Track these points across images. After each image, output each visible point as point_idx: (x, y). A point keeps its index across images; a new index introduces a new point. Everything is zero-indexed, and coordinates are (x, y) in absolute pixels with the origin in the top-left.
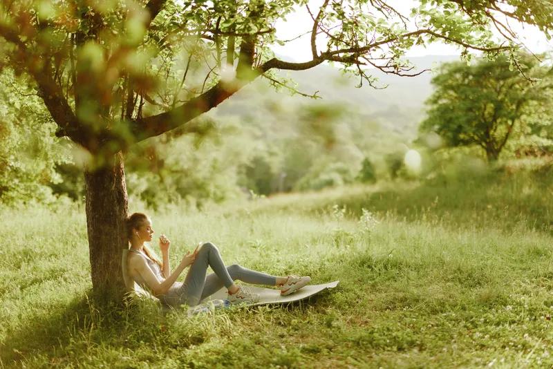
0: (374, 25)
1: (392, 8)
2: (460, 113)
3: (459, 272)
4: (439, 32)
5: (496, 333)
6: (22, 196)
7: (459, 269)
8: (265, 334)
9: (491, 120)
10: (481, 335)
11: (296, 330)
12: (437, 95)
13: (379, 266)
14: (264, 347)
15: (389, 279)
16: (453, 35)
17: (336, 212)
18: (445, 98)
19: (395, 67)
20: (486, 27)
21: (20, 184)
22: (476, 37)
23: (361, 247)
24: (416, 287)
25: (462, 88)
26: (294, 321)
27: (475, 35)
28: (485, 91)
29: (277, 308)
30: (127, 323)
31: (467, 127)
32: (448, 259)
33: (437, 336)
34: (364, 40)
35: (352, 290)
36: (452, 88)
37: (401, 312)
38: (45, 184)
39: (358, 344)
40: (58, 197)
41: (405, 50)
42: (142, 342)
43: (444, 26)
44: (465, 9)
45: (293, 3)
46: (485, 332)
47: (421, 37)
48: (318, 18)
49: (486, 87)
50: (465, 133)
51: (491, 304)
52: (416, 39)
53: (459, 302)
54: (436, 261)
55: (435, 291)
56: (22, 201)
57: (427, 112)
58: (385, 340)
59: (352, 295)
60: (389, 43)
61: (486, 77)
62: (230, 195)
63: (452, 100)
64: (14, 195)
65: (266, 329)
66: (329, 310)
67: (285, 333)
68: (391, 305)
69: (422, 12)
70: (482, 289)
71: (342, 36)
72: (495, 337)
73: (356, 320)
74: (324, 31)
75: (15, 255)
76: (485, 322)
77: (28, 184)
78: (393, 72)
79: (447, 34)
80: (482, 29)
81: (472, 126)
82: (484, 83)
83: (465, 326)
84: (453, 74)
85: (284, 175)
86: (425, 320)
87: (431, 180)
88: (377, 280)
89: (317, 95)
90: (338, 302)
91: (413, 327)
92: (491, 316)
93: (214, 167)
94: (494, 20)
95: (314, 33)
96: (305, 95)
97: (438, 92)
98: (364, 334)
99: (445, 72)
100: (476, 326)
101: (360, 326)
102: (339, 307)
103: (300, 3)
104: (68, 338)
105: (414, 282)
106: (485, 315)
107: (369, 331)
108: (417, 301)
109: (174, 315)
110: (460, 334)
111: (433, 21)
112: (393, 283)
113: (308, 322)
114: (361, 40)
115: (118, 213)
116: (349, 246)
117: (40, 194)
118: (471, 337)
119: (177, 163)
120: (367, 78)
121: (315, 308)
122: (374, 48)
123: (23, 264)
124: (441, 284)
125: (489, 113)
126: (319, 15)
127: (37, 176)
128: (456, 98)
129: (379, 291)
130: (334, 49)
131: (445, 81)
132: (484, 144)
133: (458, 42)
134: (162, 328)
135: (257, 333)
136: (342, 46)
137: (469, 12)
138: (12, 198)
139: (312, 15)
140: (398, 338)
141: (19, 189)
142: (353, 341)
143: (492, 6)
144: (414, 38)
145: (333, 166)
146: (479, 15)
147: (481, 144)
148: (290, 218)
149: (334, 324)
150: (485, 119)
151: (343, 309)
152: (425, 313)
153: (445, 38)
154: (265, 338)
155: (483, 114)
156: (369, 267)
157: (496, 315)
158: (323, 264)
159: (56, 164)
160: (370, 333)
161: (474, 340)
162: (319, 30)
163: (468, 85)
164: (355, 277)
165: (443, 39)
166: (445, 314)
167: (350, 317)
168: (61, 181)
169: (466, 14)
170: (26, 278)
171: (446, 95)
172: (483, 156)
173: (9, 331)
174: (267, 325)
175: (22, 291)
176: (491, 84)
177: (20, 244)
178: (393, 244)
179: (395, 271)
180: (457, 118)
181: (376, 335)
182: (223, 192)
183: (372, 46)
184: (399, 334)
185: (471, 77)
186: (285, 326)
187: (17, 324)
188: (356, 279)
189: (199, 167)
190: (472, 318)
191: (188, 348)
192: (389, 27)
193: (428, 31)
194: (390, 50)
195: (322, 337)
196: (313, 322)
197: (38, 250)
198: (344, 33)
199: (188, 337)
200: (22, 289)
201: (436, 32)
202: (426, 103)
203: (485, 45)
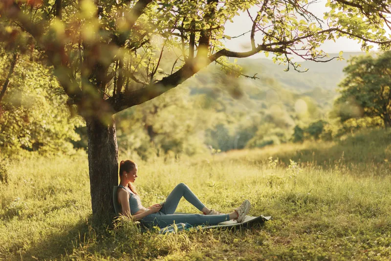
0: (297, 25)
1: (311, 13)
2: (365, 93)
3: (359, 207)
4: (345, 30)
5: (386, 252)
6: (52, 150)
7: (360, 204)
8: (214, 249)
9: (387, 98)
10: (374, 253)
11: (236, 246)
12: (348, 80)
13: (300, 201)
14: (212, 258)
15: (307, 211)
16: (355, 32)
17: (270, 162)
18: (354, 82)
19: (312, 55)
20: (380, 26)
21: (51, 141)
22: (373, 33)
23: (288, 188)
24: (327, 216)
25: (366, 75)
26: (236, 240)
27: (372, 32)
28: (383, 77)
29: (224, 231)
30: (114, 238)
31: (369, 103)
32: (352, 197)
33: (341, 253)
34: (290, 36)
35: (279, 218)
36: (359, 75)
37: (315, 235)
38: (69, 140)
39: (281, 257)
40: (77, 150)
41: (320, 43)
42: (124, 253)
43: (349, 26)
44: (364, 12)
45: (237, 9)
46: (377, 251)
47: (331, 34)
48: (256, 20)
49: (384, 74)
50: (368, 107)
51: (383, 231)
52: (328, 36)
53: (359, 229)
54: (343, 198)
55: (342, 220)
56: (53, 153)
57: (341, 92)
58: (301, 256)
59: (279, 222)
60: (308, 38)
61: (384, 67)
62: (199, 150)
63: (358, 83)
64: (47, 149)
65: (214, 246)
66: (261, 233)
67: (228, 249)
68: (308, 230)
69: (333, 15)
70: (376, 219)
71: (274, 33)
72: (385, 255)
73: (281, 240)
74: (260, 29)
75: (42, 190)
76: (378, 243)
77: (57, 141)
78: (311, 59)
79: (351, 32)
80: (377, 27)
81: (373, 102)
82: (382, 71)
83: (363, 247)
84: (360, 65)
85: (238, 137)
86: (333, 241)
87: (343, 141)
88: (298, 212)
89: (256, 76)
90: (269, 227)
91: (324, 246)
92: (383, 239)
93: (188, 131)
94: (385, 20)
95: (253, 31)
96: (248, 77)
97: (348, 77)
98: (286, 251)
99: (354, 63)
100: (371, 247)
101: (284, 244)
102: (270, 231)
103: (243, 9)
104: (72, 249)
105: (325, 213)
106: (378, 239)
107: (290, 249)
108: (328, 227)
109: (148, 234)
110: (359, 252)
111: (341, 21)
112: (310, 214)
113: (246, 241)
114: (288, 36)
115: (111, 160)
116: (279, 187)
117: (65, 148)
118: (367, 255)
119: (162, 127)
120: (293, 64)
121: (252, 231)
122: (297, 41)
123: (48, 196)
124: (346, 215)
125: (386, 94)
126: (257, 18)
127: (63, 135)
128: (362, 82)
129: (300, 219)
130: (267, 42)
131: (354, 70)
132: (382, 115)
133: (359, 37)
134: (140, 243)
135: (208, 248)
136: (274, 41)
137: (367, 14)
138: (46, 151)
139: (251, 18)
140: (312, 254)
141: (50, 145)
142: (277, 256)
143: (385, 10)
144: (326, 35)
145: (273, 131)
146: (374, 17)
147: (380, 115)
148: (239, 167)
149: (265, 243)
150: (383, 97)
151: (272, 232)
152: (333, 236)
153: (349, 34)
154: (213, 252)
155: (382, 94)
156: (293, 201)
157: (386, 238)
158: (259, 199)
159: (76, 127)
160: (290, 250)
161: (369, 257)
162: (256, 29)
163: (370, 73)
164: (283, 209)
165: (348, 35)
166: (348, 237)
167: (277, 238)
168: (79, 139)
169: (364, 16)
170: (49, 206)
171: (354, 80)
172: (381, 124)
173: (32, 243)
174: (215, 243)
175: (45, 215)
176: (388, 71)
177: (46, 182)
178: (312, 186)
179: (312, 205)
180: (363, 96)
181: (295, 251)
182: (194, 149)
183: (295, 40)
184: (313, 251)
185: (372, 67)
186: (228, 244)
187: (38, 238)
188: (283, 210)
189: (178, 131)
190: (368, 240)
191: (157, 259)
192: (308, 26)
193: (337, 29)
194: (309, 43)
195: (255, 252)
196: (249, 241)
197: (58, 187)
198: (275, 31)
199: (157, 251)
200: (45, 214)
201: (343, 30)
202: (340, 86)
203: (380, 39)
